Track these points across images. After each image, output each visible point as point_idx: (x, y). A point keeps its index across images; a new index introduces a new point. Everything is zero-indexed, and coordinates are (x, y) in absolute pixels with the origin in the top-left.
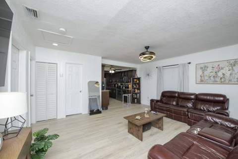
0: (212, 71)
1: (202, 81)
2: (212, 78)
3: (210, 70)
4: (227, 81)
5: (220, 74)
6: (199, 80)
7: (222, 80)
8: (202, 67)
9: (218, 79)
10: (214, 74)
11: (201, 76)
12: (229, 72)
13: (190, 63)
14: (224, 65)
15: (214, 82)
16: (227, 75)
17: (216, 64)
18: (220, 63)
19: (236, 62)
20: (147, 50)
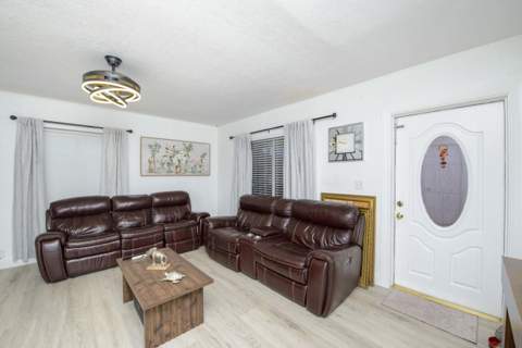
0: (166, 154)
1: (151, 171)
2: (165, 166)
3: (162, 151)
4: (183, 172)
5: (175, 160)
6: (146, 167)
7: (178, 170)
8: (152, 144)
9: (173, 168)
10: (167, 159)
11: (150, 162)
12: (185, 159)
13: (131, 131)
14: (179, 147)
15: (169, 173)
16: (183, 162)
17: (171, 144)
18: (175, 143)
19: (191, 146)
20: (113, 69)
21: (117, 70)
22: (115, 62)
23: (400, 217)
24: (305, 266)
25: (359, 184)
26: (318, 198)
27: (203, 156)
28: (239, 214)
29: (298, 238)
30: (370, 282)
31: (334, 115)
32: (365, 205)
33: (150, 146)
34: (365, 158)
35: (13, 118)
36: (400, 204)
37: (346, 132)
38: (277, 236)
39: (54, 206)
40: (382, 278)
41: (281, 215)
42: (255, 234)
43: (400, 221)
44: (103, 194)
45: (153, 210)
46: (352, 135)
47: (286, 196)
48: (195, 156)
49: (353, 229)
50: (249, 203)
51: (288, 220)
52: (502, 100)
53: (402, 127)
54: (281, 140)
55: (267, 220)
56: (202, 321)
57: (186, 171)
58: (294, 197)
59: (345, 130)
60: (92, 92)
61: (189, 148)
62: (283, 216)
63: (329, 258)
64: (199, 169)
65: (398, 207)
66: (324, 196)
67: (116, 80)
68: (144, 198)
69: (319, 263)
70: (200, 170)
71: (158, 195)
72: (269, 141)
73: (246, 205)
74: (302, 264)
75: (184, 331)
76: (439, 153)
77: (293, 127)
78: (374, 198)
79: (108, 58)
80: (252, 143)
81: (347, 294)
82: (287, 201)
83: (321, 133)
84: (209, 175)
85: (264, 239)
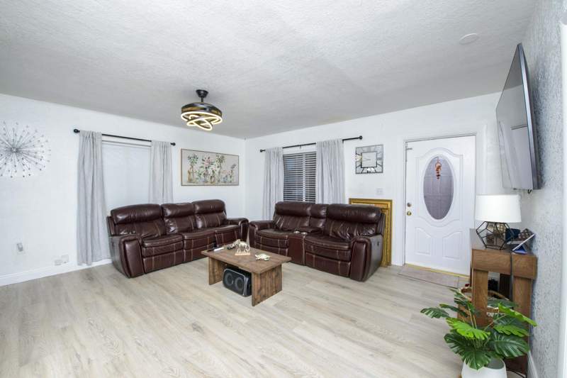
0: (202, 165)
1: (190, 180)
2: (202, 176)
3: (199, 163)
4: (216, 181)
5: (210, 171)
6: (186, 178)
7: (213, 180)
8: (191, 156)
9: (208, 179)
10: (203, 170)
11: (189, 173)
12: (218, 170)
13: (174, 144)
14: (213, 159)
15: (205, 183)
16: (217, 173)
17: (206, 156)
18: (210, 155)
19: (223, 157)
20: (202, 101)
21: (205, 100)
22: (202, 94)
23: (409, 214)
24: (349, 248)
25: (379, 191)
26: (347, 202)
27: (233, 166)
28: (276, 218)
29: (335, 233)
30: (389, 263)
31: (361, 138)
32: (385, 207)
33: (190, 158)
34: (384, 171)
35: (76, 131)
36: (409, 205)
37: (369, 152)
38: (317, 232)
39: (115, 212)
40: (396, 260)
41: (316, 216)
42: (301, 232)
43: (409, 217)
44: (152, 202)
45: (196, 216)
46: (375, 153)
47: (318, 201)
48: (226, 167)
49: (377, 224)
50: (284, 208)
51: (323, 220)
52: (474, 134)
53: (411, 149)
54: (314, 154)
55: (304, 222)
56: (281, 289)
57: (219, 181)
58: (326, 202)
59: (369, 150)
60: (189, 120)
61: (221, 160)
62: (319, 217)
63: (367, 241)
64: (229, 179)
65: (407, 207)
66: (351, 200)
67: (204, 109)
68: (187, 205)
69: (359, 245)
70: (230, 181)
71: (200, 203)
72: (300, 155)
73: (281, 210)
74: (347, 247)
75: (272, 295)
76: (436, 169)
77: (325, 145)
78: (391, 201)
79: (199, 92)
80: (284, 157)
81: (375, 270)
82: (322, 206)
83: (349, 150)
84: (238, 185)
85: (309, 234)
